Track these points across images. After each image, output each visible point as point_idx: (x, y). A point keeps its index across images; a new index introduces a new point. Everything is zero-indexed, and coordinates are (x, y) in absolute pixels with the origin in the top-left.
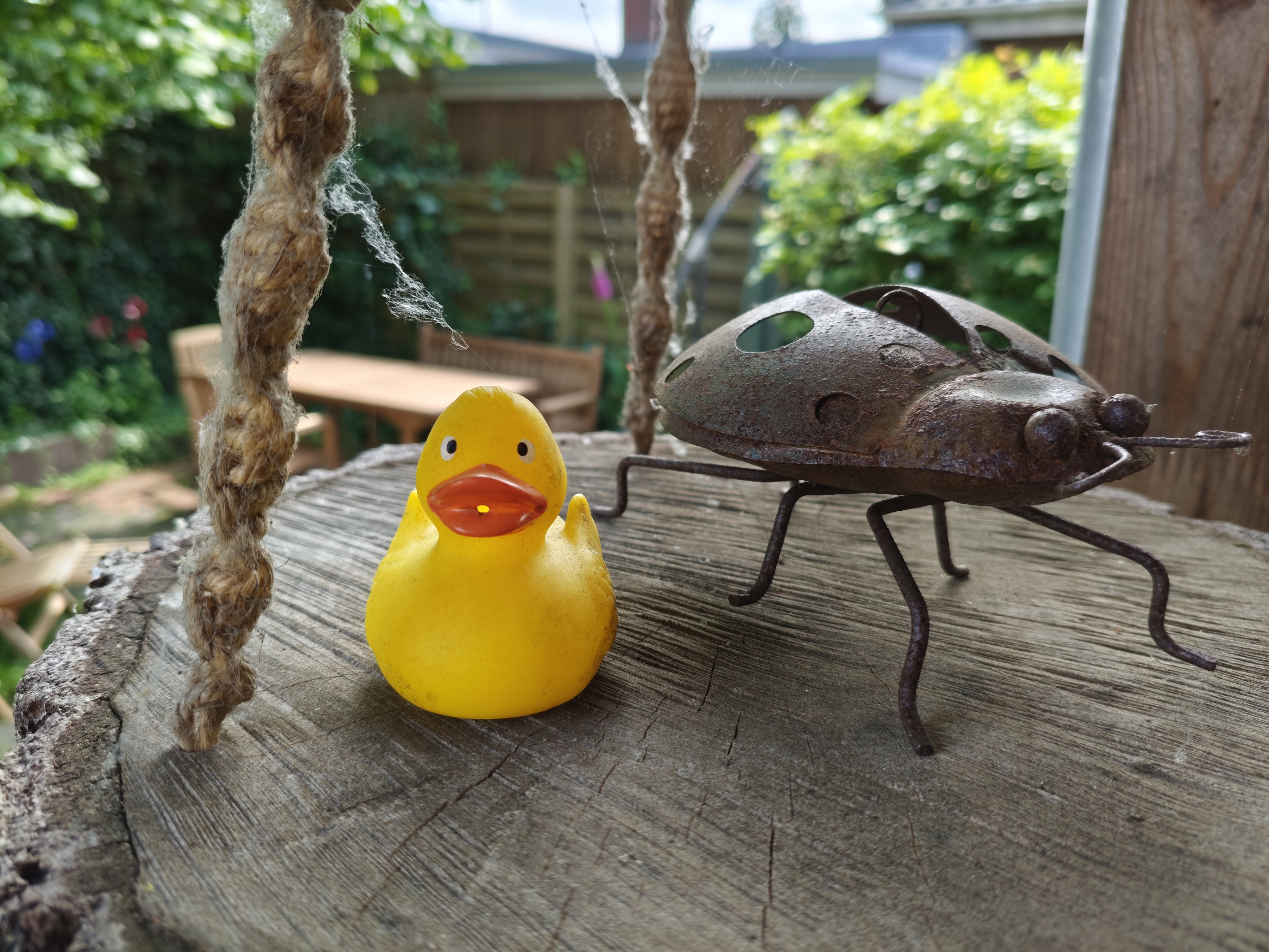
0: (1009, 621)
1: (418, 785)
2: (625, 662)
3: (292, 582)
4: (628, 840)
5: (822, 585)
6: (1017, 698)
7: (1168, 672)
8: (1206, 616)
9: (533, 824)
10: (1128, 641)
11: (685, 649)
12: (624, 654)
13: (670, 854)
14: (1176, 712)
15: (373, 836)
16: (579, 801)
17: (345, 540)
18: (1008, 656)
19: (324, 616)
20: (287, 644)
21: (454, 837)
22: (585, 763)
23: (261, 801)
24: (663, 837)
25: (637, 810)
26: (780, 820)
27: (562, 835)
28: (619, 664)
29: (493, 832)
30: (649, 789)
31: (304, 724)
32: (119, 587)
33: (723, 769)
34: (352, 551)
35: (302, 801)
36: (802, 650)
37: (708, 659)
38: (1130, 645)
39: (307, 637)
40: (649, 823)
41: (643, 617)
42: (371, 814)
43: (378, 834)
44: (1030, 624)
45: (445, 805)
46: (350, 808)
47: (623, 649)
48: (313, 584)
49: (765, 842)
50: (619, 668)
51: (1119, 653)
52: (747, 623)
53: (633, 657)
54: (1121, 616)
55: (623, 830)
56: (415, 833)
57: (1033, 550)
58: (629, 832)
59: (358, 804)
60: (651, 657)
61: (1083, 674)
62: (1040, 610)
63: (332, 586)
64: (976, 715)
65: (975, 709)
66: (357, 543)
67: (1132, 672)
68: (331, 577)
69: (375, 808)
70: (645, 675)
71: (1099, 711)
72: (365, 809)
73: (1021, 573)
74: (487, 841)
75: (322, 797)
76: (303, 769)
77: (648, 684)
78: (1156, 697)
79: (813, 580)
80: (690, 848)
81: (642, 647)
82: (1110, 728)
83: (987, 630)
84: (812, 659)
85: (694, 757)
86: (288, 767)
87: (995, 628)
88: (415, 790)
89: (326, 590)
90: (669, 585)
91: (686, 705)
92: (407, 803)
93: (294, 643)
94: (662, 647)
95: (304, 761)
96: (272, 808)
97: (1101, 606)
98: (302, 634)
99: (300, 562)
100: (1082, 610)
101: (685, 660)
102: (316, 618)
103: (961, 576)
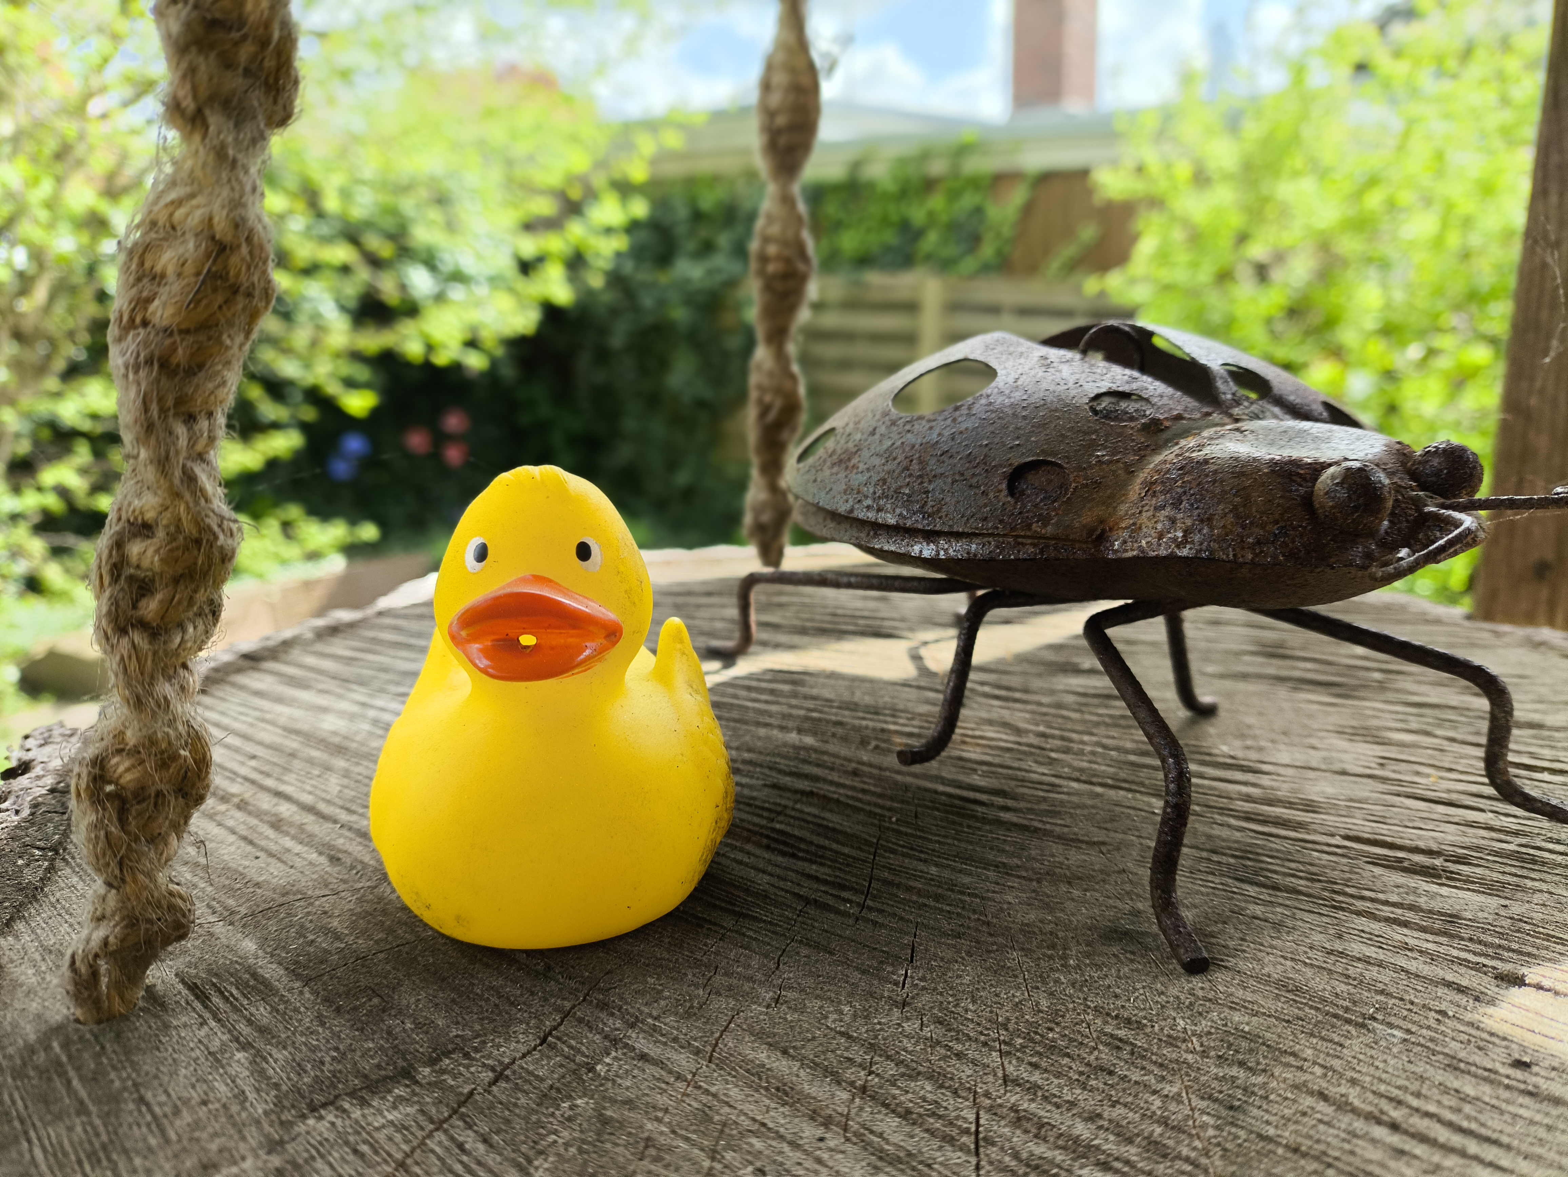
0: (1281, 770)
1: (432, 1062)
2: (748, 853)
3: (281, 761)
4: (754, 1141)
5: (1018, 731)
6: (1312, 880)
7: (1516, 833)
8: (1547, 753)
9: (605, 1121)
10: (1449, 791)
11: (834, 830)
12: (748, 840)
13: (819, 1161)
14: (1541, 891)
15: (355, 1151)
16: (679, 1077)
17: (363, 699)
18: (1289, 821)
19: (322, 807)
20: (262, 849)
21: (481, 1147)
22: (688, 1015)
23: (186, 1102)
24: (809, 1131)
25: (767, 1089)
26: (987, 1095)
27: (648, 1139)
28: (740, 856)
29: (543, 1137)
30: (785, 1052)
31: (271, 971)
32: (39, 778)
33: (896, 1013)
34: (372, 713)
35: (251, 1096)
36: (999, 822)
37: (868, 843)
38: (1454, 797)
39: (294, 838)
40: (786, 1109)
41: (775, 786)
42: (357, 1113)
43: (365, 1148)
44: (1311, 774)
45: (471, 1093)
46: (324, 1105)
47: (745, 834)
48: (311, 761)
49: (967, 1131)
50: (740, 863)
51: (1441, 809)
52: (919, 788)
53: (759, 845)
54: (1432, 757)
55: (746, 1123)
56: (423, 1143)
57: (1297, 674)
58: (756, 1127)
59: (337, 1097)
60: (786, 844)
61: (1398, 841)
62: (1323, 754)
63: (340, 763)
64: (1258, 910)
65: (1256, 901)
66: (380, 703)
67: (1465, 834)
68: (340, 750)
69: (364, 1103)
70: (778, 871)
71: (1433, 896)
72: (347, 1106)
73: (1286, 705)
74: (531, 1153)
75: (284, 1088)
76: (259, 1044)
77: (782, 884)
78: (1508, 869)
79: (1005, 725)
80: (848, 1147)
81: (774, 830)
82: (1453, 918)
83: (1254, 785)
84: (1015, 836)
85: (851, 994)
86: (237, 1040)
87: (1265, 780)
88: (427, 1070)
89: (328, 768)
90: (809, 740)
91: (838, 912)
92: (414, 1094)
93: (273, 847)
94: (801, 828)
95: (263, 1030)
96: (203, 1112)
97: (1402, 745)
98: (287, 834)
99: (297, 732)
100: (1379, 750)
101: (835, 846)
102: (310, 809)
103: (1207, 712)
